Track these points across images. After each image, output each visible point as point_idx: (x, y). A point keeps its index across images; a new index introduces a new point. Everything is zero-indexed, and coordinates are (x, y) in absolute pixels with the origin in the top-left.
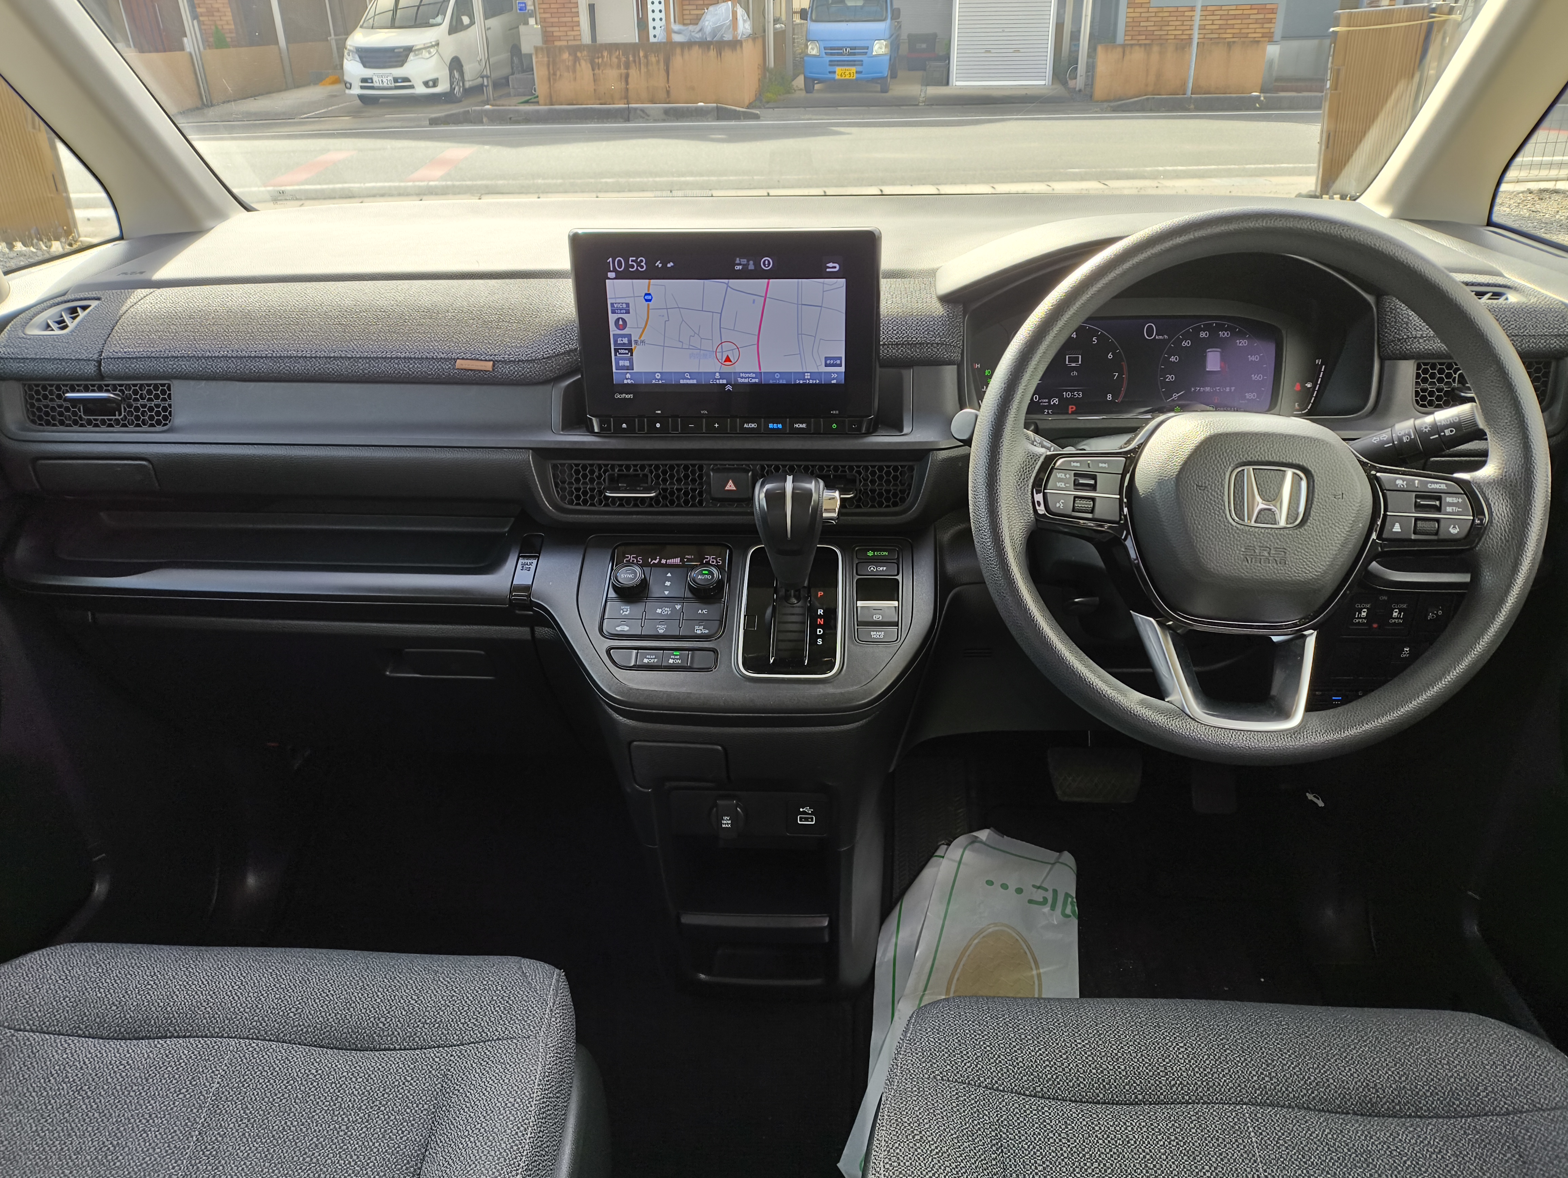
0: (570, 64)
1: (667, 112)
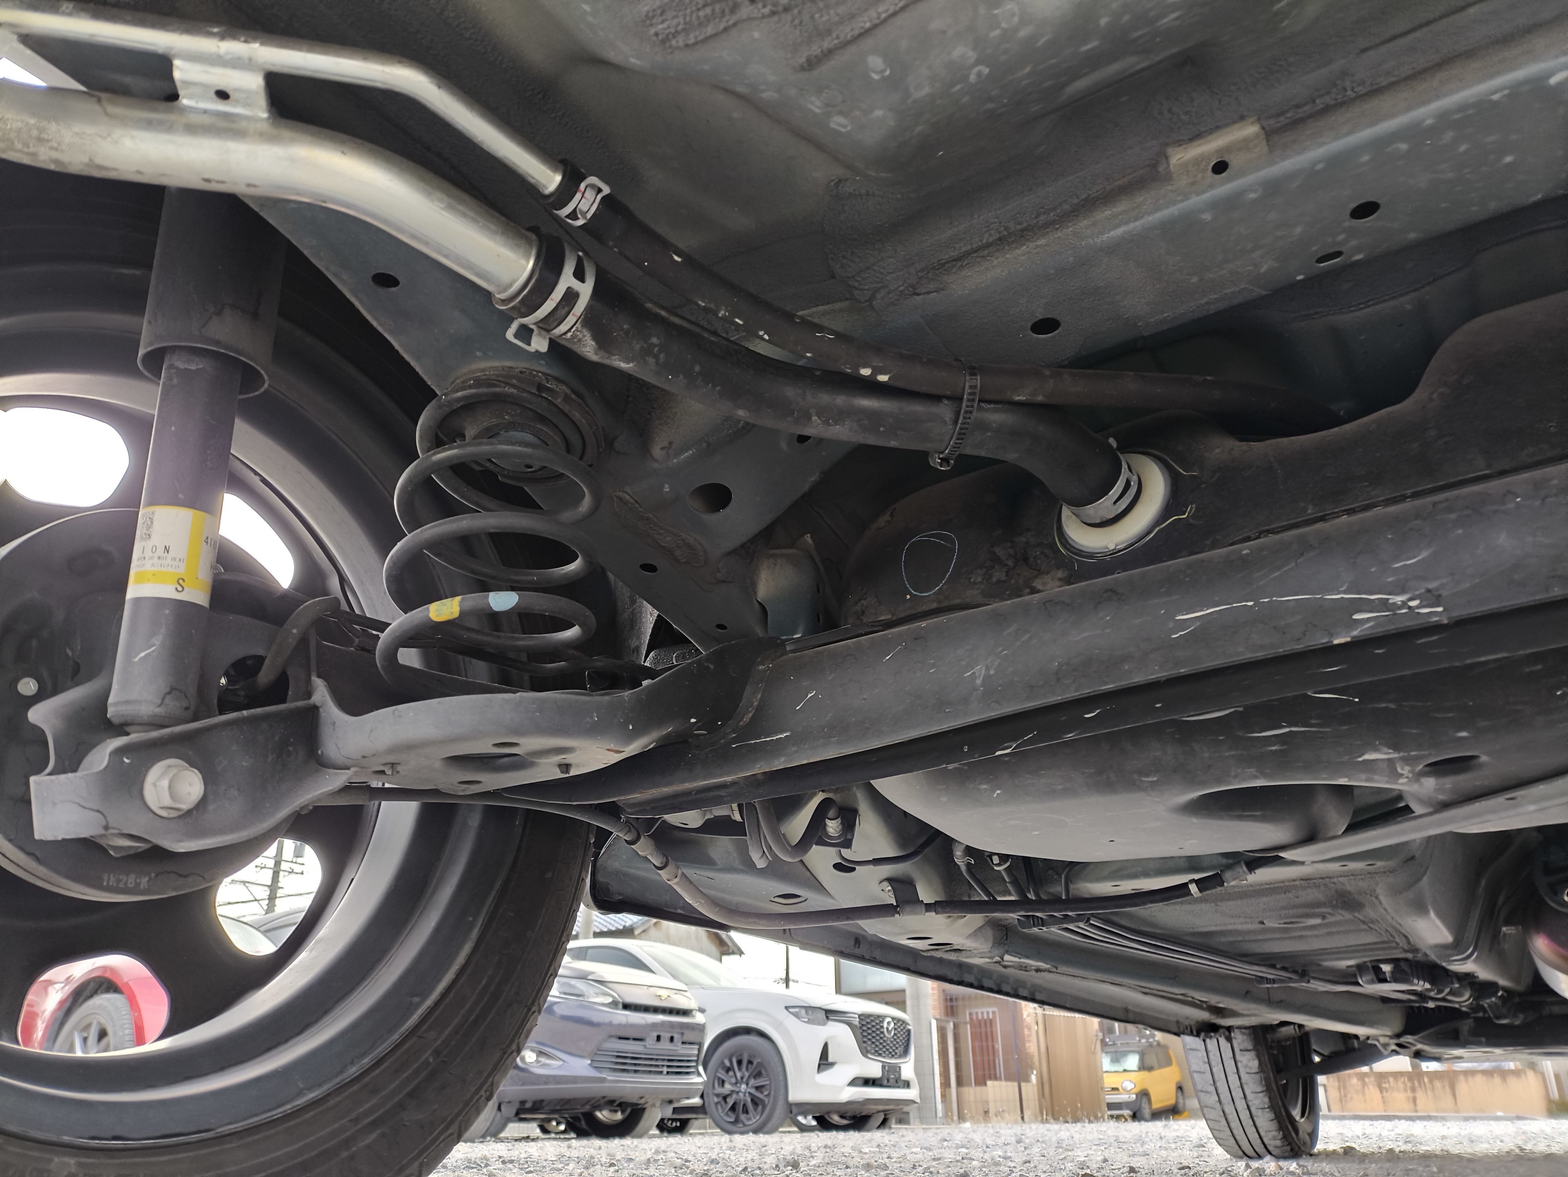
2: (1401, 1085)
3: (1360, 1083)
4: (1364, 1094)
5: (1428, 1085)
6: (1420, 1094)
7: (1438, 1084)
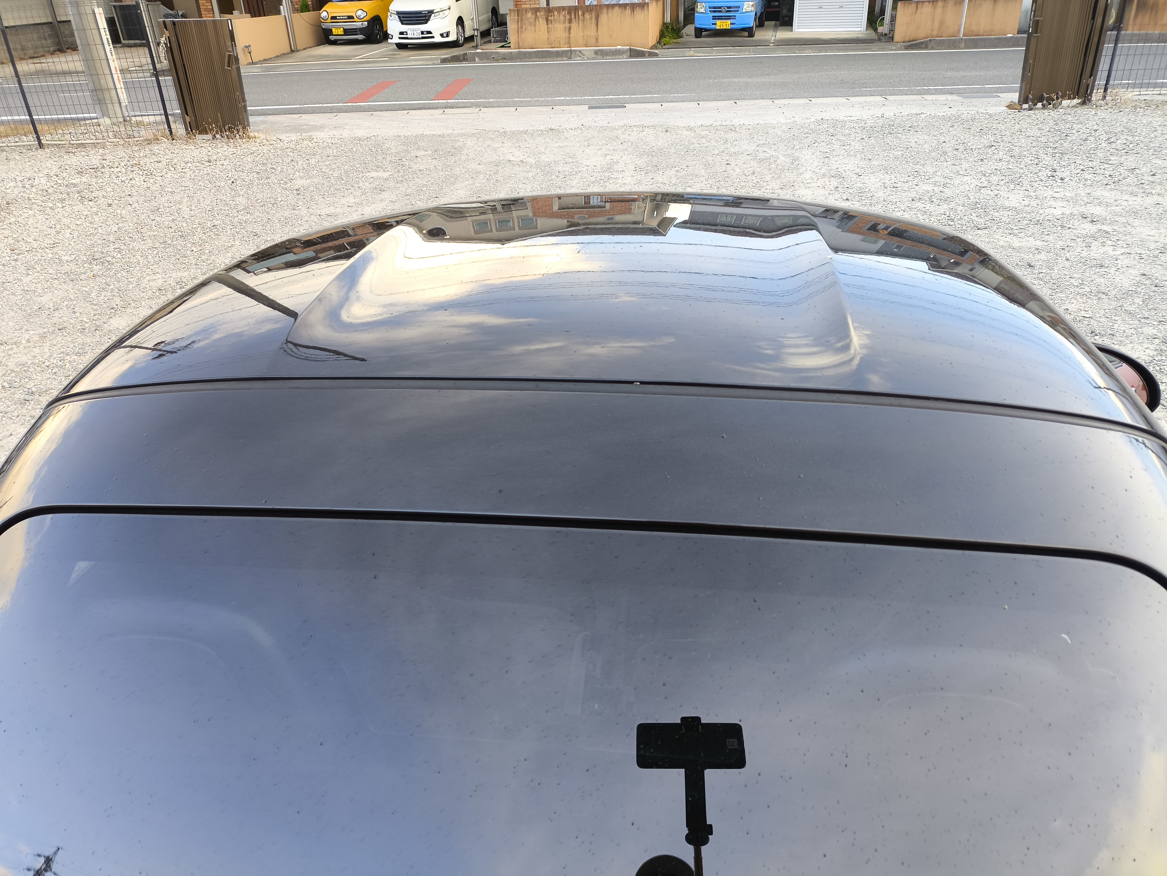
0: (532, 21)
1: (596, 52)
2: (562, 18)
3: (533, 17)
4: (535, 25)
5: (580, 17)
6: (574, 25)
7: (587, 16)
